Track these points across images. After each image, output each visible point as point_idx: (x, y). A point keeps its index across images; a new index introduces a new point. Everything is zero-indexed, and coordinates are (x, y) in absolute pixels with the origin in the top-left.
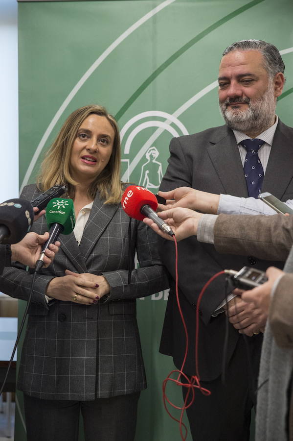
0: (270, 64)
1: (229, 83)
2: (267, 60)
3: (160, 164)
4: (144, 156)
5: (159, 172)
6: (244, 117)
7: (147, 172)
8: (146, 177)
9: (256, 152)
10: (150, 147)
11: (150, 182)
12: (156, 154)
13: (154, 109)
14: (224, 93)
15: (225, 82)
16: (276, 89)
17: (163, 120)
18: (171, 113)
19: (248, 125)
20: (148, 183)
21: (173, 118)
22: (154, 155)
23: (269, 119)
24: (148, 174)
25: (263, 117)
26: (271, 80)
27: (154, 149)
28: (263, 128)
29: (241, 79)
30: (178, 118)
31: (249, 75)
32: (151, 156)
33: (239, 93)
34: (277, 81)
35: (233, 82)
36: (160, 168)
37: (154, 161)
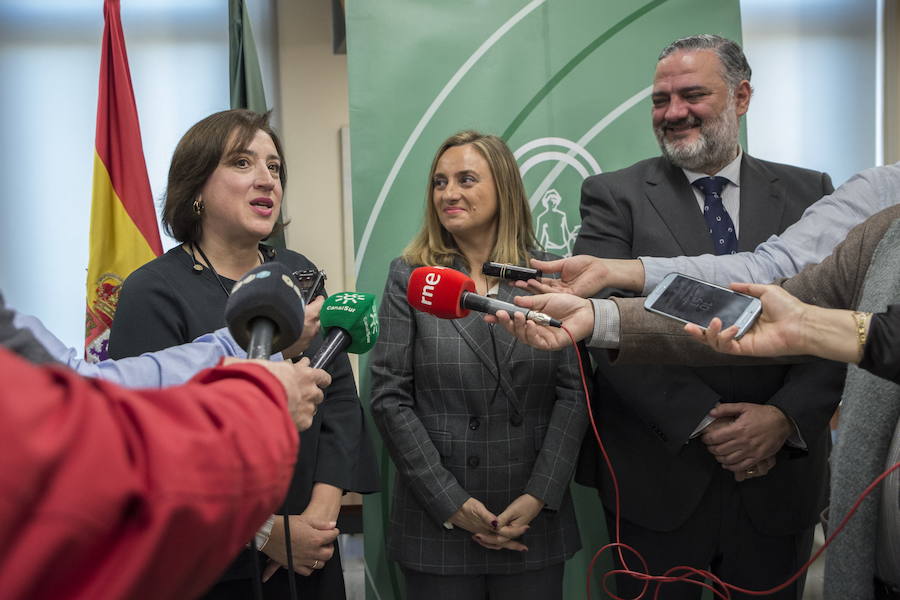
0: (729, 70)
1: (669, 100)
2: (725, 64)
3: (564, 214)
4: (540, 202)
5: (562, 226)
6: (694, 149)
7: (545, 226)
8: (545, 232)
9: (719, 195)
10: (549, 189)
11: (550, 240)
12: (557, 199)
13: (551, 135)
14: (659, 112)
15: (661, 99)
16: (738, 104)
17: (565, 150)
18: (575, 141)
19: (700, 161)
20: (548, 242)
21: (577, 148)
22: (554, 202)
23: (731, 150)
24: (547, 229)
25: (721, 146)
26: (731, 93)
27: (553, 193)
28: (723, 162)
29: (687, 94)
30: (587, 148)
31: (698, 88)
32: (550, 203)
33: (684, 113)
34: (741, 92)
35: (675, 98)
36: (564, 220)
37: (555, 210)
